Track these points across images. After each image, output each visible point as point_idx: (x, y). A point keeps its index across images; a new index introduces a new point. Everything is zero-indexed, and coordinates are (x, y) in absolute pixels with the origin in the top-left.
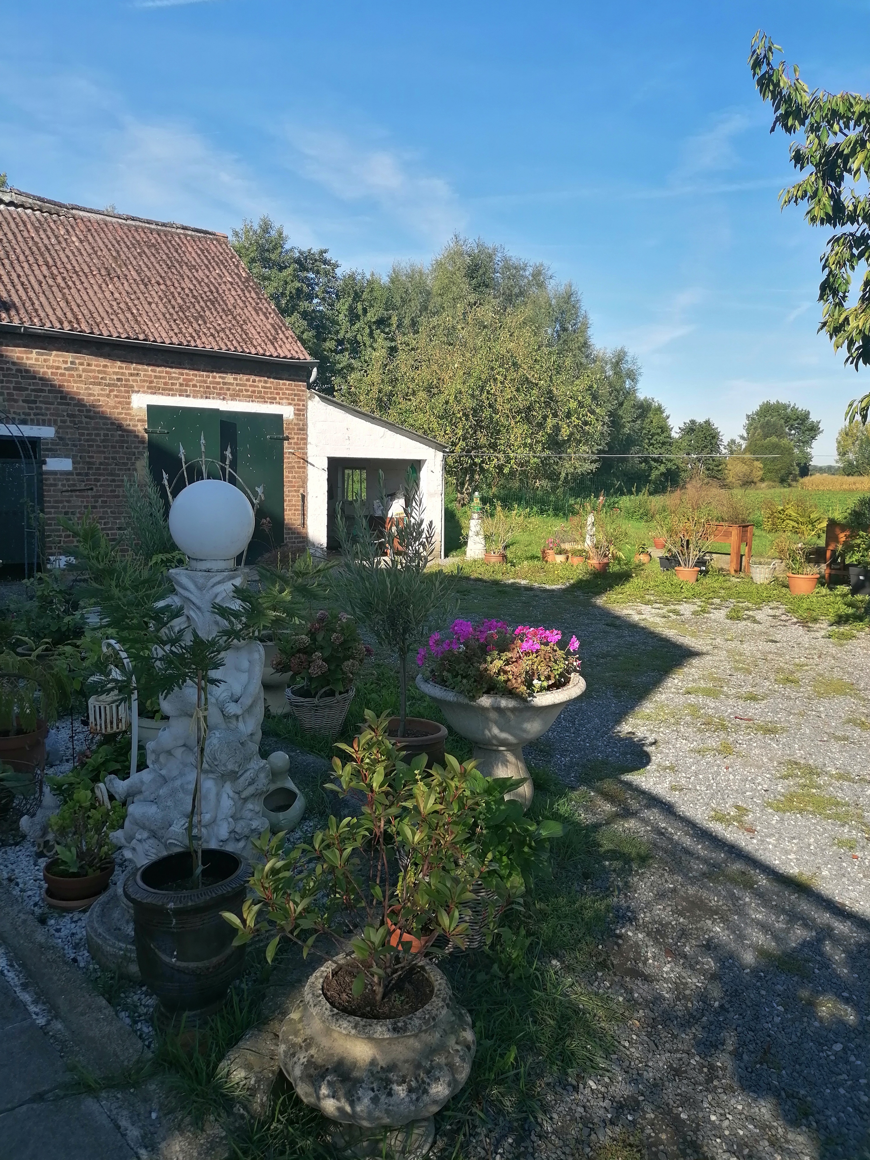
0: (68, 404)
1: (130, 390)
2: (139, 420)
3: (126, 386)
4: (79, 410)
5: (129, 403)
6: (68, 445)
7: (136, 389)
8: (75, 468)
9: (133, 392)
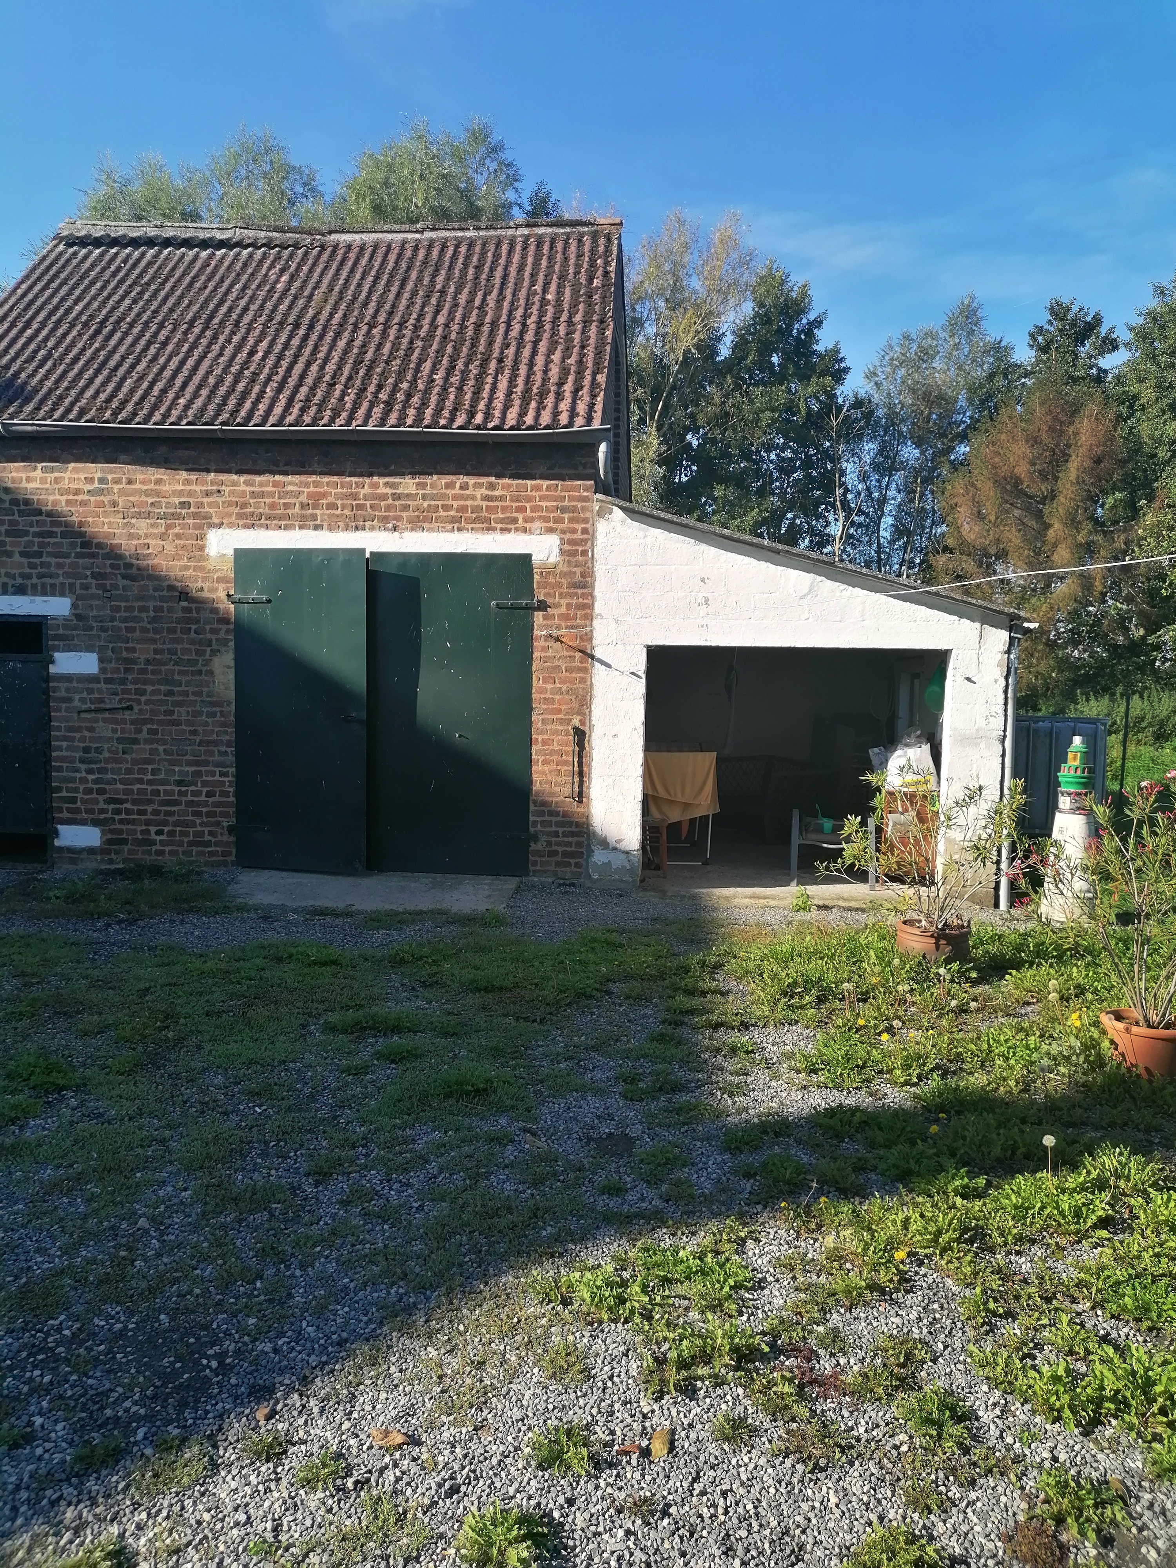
0: (93, 556)
1: (205, 522)
2: (219, 580)
3: (195, 516)
4: (112, 566)
5: (202, 548)
6: (91, 628)
7: (216, 520)
8: (103, 670)
9: (211, 526)
